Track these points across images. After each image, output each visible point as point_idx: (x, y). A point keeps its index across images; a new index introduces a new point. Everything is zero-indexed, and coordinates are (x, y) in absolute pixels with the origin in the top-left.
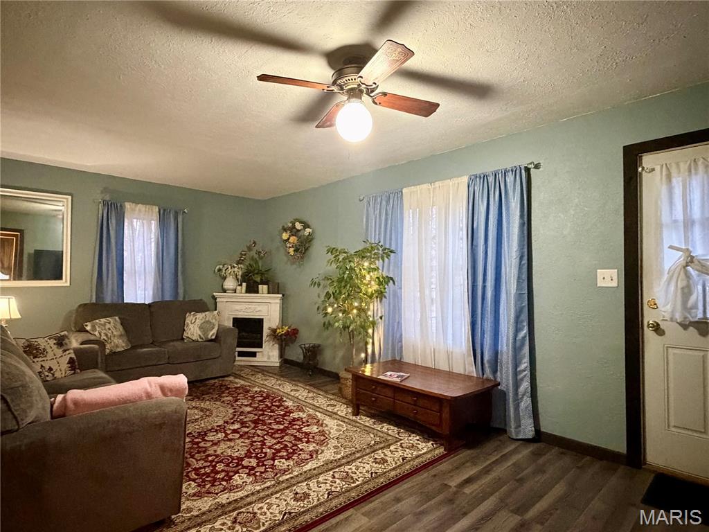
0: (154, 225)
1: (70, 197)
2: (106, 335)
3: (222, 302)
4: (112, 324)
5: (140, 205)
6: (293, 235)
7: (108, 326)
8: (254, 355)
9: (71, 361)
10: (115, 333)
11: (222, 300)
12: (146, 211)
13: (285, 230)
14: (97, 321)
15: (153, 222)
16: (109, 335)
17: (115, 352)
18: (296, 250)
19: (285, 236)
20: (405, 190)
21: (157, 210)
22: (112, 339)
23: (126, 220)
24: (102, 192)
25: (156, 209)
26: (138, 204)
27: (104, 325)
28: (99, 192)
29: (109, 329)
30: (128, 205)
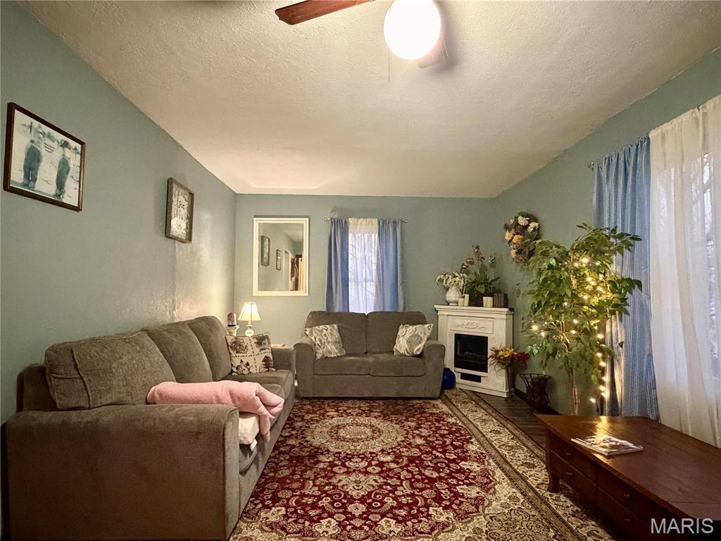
0: (375, 237)
1: (308, 219)
2: (320, 340)
3: (443, 315)
4: (329, 331)
5: (362, 219)
6: (518, 234)
7: (325, 332)
8: (478, 379)
9: (266, 360)
10: (329, 339)
11: (443, 313)
12: (366, 225)
13: (507, 228)
14: (317, 327)
15: (373, 235)
16: (323, 341)
17: (327, 357)
18: (519, 252)
19: (508, 235)
20: (652, 134)
21: (377, 222)
22: (326, 344)
23: (350, 235)
24: (332, 212)
25: (375, 221)
26: (360, 218)
27: (321, 331)
28: (329, 211)
29: (325, 335)
30: (351, 221)
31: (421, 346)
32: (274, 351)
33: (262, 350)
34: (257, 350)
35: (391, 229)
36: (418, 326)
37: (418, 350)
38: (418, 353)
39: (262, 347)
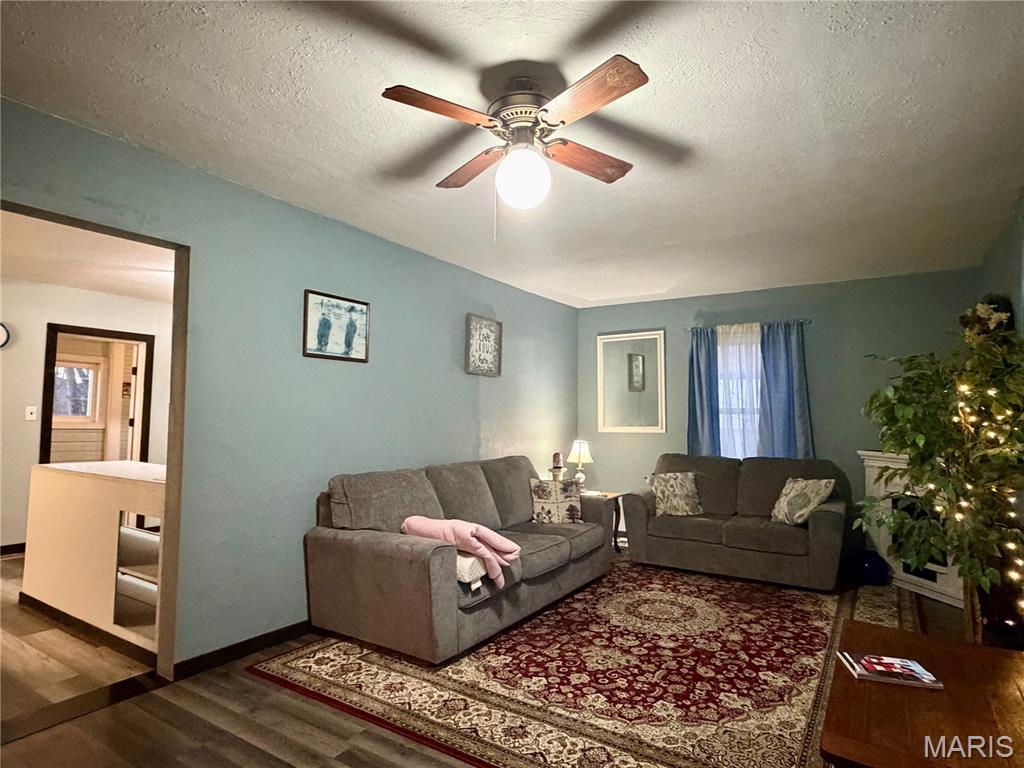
0: (757, 349)
1: (662, 332)
2: (663, 492)
3: (872, 467)
4: (679, 480)
5: (735, 326)
7: (672, 482)
8: (932, 576)
9: (571, 509)
10: (677, 492)
11: (872, 463)
12: (742, 333)
14: (662, 475)
15: (754, 346)
16: (667, 493)
17: (670, 515)
21: (759, 328)
22: (671, 498)
23: (719, 348)
24: (696, 317)
25: (756, 327)
26: (733, 324)
27: (667, 481)
28: (691, 320)
29: (672, 486)
30: (719, 329)
31: (805, 511)
32: (582, 500)
33: (567, 497)
34: (561, 497)
35: (782, 337)
36: (811, 481)
37: (800, 516)
38: (800, 521)
39: (568, 494)
